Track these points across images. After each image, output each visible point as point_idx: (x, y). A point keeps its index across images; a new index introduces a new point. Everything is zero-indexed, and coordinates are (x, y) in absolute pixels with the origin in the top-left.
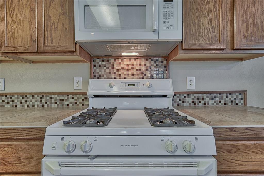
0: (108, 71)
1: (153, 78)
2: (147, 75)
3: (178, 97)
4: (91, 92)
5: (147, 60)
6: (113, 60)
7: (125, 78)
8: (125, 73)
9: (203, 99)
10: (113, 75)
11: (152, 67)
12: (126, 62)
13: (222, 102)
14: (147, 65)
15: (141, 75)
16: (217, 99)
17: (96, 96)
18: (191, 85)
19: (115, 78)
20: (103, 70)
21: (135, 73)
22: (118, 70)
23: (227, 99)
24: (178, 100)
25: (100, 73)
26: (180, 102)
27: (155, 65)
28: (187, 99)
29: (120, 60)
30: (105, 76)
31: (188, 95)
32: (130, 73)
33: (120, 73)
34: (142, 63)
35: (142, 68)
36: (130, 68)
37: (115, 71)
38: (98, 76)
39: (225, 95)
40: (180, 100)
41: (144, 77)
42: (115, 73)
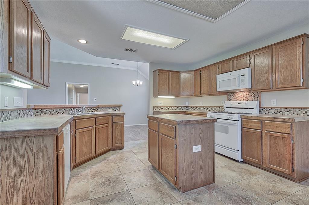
0: (233, 98)
1: (252, 100)
2: (250, 99)
3: (265, 110)
4: (225, 106)
5: (250, 92)
6: (235, 93)
7: (240, 101)
8: (240, 98)
9: (281, 111)
10: (235, 100)
11: (252, 96)
12: (240, 94)
13: (296, 113)
14: (250, 95)
15: (247, 99)
16: (292, 112)
17: (226, 108)
18: (274, 104)
19: (236, 101)
20: (231, 98)
21: (244, 98)
22: (237, 98)
23: (300, 112)
24: (266, 111)
25: (230, 99)
26: (267, 112)
27: (254, 94)
28: (271, 111)
29: (238, 93)
30: (232, 100)
31: (271, 108)
32: (242, 98)
33: (238, 99)
34: (248, 94)
35: (248, 96)
36: (242, 96)
37: (236, 98)
38: (229, 100)
39: (297, 110)
40: (267, 111)
41: (249, 100)
42: (236, 99)
